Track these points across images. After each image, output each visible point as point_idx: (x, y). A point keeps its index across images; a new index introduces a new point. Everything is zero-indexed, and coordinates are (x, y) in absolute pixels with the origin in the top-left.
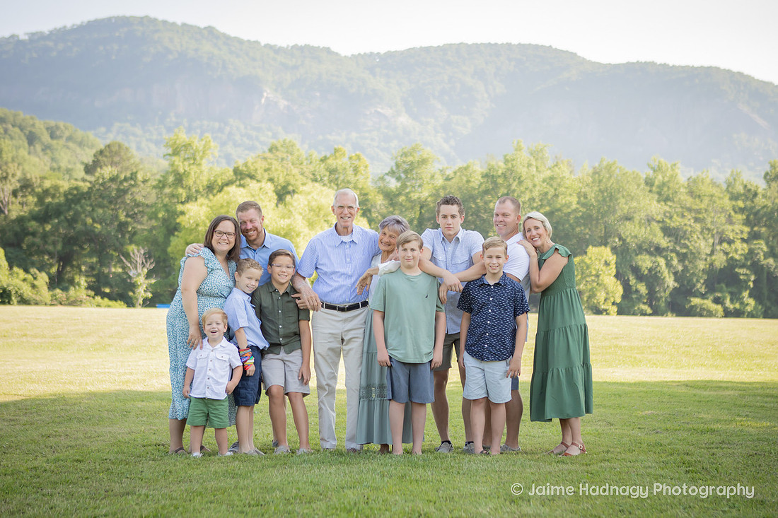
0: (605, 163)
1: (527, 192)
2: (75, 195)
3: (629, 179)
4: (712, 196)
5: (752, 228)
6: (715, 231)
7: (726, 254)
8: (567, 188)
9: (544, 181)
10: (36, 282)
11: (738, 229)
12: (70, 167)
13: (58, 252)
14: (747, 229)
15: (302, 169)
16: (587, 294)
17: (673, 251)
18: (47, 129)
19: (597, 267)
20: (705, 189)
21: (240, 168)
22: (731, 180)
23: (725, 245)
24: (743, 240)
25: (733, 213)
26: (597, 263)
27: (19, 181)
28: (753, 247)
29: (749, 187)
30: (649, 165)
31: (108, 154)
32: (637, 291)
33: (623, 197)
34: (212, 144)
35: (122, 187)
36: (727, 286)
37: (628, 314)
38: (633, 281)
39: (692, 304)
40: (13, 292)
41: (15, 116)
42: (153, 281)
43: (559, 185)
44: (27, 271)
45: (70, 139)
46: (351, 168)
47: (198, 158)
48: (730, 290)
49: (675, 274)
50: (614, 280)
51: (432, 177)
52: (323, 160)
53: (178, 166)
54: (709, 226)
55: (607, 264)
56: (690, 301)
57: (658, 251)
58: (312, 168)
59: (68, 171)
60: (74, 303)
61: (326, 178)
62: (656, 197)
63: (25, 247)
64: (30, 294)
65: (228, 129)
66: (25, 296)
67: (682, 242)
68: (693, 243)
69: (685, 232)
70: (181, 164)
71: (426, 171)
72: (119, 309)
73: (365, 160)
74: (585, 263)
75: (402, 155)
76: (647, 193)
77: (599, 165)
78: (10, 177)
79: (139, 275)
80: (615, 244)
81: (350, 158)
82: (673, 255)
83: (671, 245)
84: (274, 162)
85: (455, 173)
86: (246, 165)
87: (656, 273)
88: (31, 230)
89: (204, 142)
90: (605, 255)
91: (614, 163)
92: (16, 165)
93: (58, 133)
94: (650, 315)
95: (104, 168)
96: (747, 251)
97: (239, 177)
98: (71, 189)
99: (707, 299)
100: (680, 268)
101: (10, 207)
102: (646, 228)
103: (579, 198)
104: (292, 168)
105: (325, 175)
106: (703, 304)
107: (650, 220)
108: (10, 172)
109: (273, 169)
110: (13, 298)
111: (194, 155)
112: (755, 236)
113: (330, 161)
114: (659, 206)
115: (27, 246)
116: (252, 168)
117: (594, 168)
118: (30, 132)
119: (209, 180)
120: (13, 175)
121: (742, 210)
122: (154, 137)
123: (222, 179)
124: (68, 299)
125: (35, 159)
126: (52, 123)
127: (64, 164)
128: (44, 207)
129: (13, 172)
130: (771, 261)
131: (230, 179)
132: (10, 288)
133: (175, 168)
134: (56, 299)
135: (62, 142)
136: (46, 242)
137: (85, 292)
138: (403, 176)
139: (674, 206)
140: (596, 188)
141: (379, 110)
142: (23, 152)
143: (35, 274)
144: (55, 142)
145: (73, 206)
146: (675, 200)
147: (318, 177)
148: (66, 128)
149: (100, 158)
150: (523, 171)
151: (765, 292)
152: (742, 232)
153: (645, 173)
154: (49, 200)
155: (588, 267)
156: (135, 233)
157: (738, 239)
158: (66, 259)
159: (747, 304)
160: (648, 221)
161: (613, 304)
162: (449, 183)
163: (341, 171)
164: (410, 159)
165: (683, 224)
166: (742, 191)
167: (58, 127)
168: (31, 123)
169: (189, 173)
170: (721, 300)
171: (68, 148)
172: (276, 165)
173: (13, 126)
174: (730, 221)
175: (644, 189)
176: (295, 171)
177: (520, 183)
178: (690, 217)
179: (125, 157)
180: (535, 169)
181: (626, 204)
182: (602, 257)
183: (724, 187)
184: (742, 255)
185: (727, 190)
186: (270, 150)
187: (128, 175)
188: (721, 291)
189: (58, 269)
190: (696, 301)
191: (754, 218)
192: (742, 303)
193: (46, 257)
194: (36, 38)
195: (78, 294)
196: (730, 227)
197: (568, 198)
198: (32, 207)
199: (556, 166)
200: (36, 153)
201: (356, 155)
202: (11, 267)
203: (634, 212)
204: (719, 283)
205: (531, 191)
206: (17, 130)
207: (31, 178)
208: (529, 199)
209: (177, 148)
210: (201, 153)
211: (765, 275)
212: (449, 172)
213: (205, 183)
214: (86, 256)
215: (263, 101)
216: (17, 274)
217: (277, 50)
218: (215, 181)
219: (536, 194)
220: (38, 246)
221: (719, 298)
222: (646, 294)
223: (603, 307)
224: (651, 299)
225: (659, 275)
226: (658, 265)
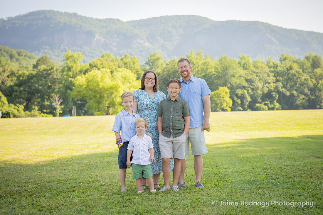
0: (223, 57)
1: (196, 68)
2: (31, 76)
3: (233, 62)
4: (262, 67)
5: (276, 78)
6: (264, 80)
7: (268, 87)
8: (211, 66)
9: (202, 64)
10: (19, 109)
11: (272, 79)
12: (27, 66)
13: (26, 97)
14: (275, 79)
15: (114, 63)
16: (220, 105)
17: (249, 87)
18: (17, 53)
19: (223, 94)
20: (259, 65)
21: (92, 64)
22: (268, 61)
23: (267, 84)
24: (274, 82)
25: (269, 73)
26: (223, 93)
27: (9, 72)
28: (277, 85)
29: (275, 63)
30: (239, 57)
31: (42, 61)
32: (237, 102)
33: (231, 68)
34: (81, 56)
35: (48, 73)
36: (269, 99)
37: (234, 111)
38: (235, 99)
39: (257, 106)
40: (11, 113)
41: (5, 48)
42: (62, 107)
43: (208, 65)
44: (15, 105)
45: (25, 56)
46: (132, 62)
47: (76, 61)
48: (269, 100)
49: (250, 95)
50: (229, 98)
51: (162, 64)
52: (122, 59)
53: (69, 64)
54: (262, 78)
55: (226, 93)
56: (256, 105)
57: (244, 87)
58: (117, 62)
59: (26, 68)
60: (34, 116)
61: (123, 66)
62: (242, 68)
63: (13, 96)
64: (17, 113)
65: (83, 50)
66: (15, 114)
67: (252, 84)
68: (256, 84)
69: (253, 80)
70: (70, 63)
71: (159, 62)
72: (50, 118)
73: (137, 59)
74: (219, 93)
75: (150, 57)
76: (239, 67)
77: (221, 58)
78: (6, 71)
79: (57, 105)
80: (228, 86)
81: (131, 59)
82: (249, 89)
83: (248, 86)
84: (104, 61)
85: (170, 62)
86: (94, 62)
87: (243, 96)
88: (15, 90)
89: (78, 55)
90: (225, 90)
91: (226, 57)
92: (8, 66)
93: (21, 54)
94: (242, 111)
95: (41, 66)
96: (275, 86)
97: (91, 67)
98: (29, 74)
99: (262, 104)
100: (252, 93)
101: (7, 82)
102: (239, 80)
103: (215, 69)
104: (111, 63)
105: (123, 65)
106: (260, 106)
107: (240, 76)
108: (6, 69)
109: (104, 64)
110: (11, 115)
111: (74, 60)
112: (277, 81)
113: (124, 60)
114: (244, 71)
115: (14, 96)
116: (96, 63)
117: (220, 59)
118: (11, 54)
119: (80, 69)
120: (7, 70)
121: (273, 72)
122: (56, 54)
123: (85, 68)
124: (31, 115)
125: (13, 64)
126: (19, 50)
127: (24, 65)
128: (20, 81)
129: (7, 69)
130: (284, 89)
131: (88, 68)
132: (10, 111)
133: (68, 65)
134: (27, 115)
135: (23, 57)
136: (21, 94)
137: (37, 112)
138: (151, 64)
139: (249, 71)
140: (221, 66)
141: (138, 41)
142: (9, 61)
143: (18, 106)
144: (20, 57)
145: (30, 80)
146: (249, 69)
147: (120, 66)
148: (24, 52)
149: (39, 62)
150: (194, 61)
151: (282, 100)
152: (273, 79)
153: (238, 60)
154: (21, 78)
155: (219, 95)
156: (54, 89)
157: (272, 82)
158: (29, 100)
159: (276, 105)
160: (240, 77)
161: (229, 107)
162: (168, 66)
163: (128, 63)
164: (153, 58)
165: (252, 77)
166: (273, 65)
167: (21, 52)
168: (11, 50)
169: (73, 67)
170: (267, 104)
171: (25, 59)
172: (105, 62)
173: (4, 52)
174: (269, 76)
175: (238, 66)
176: (112, 64)
177: (194, 65)
178: (254, 75)
179: (48, 62)
180: (199, 60)
181: (232, 71)
182: (224, 90)
183: (266, 63)
184: (273, 88)
185: (267, 65)
186: (102, 57)
187: (50, 68)
188: (267, 101)
189: (26, 104)
190: (258, 105)
191: (277, 74)
192: (274, 105)
193: (21, 100)
194: (10, 19)
195: (35, 113)
196: (269, 78)
197: (211, 70)
198: (15, 81)
199: (206, 58)
200: (13, 61)
201: (133, 57)
202: (9, 104)
203: (235, 74)
204: (266, 98)
205: (198, 68)
206: (6, 53)
207: (14, 71)
208: (197, 71)
209: (68, 57)
210: (77, 59)
211: (282, 95)
212: (168, 62)
213: (79, 70)
214: (36, 98)
215: (96, 39)
216: (12, 106)
217: (100, 21)
218: (83, 69)
219: (199, 69)
220: (18, 96)
221: (266, 103)
222: (241, 103)
223: (226, 109)
224: (242, 105)
225: (244, 96)
226: (244, 93)
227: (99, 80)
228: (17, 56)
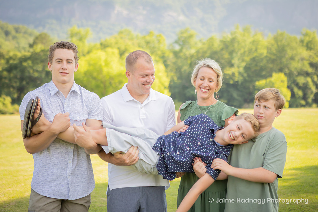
0: (279, 34)
1: (242, 48)
2: (24, 59)
3: (292, 40)
8: (261, 46)
9: (250, 43)
13: (18, 86)
15: (133, 42)
17: (315, 74)
18: (14, 28)
19: (278, 84)
21: (103, 43)
26: (278, 81)
30: (301, 33)
31: (40, 38)
32: (298, 95)
33: (289, 49)
34: (90, 32)
38: (296, 90)
43: (258, 45)
45: (25, 33)
46: (157, 41)
47: (83, 39)
49: (317, 85)
50: (286, 89)
51: (196, 44)
52: (143, 37)
55: (282, 81)
57: (307, 74)
58: (138, 41)
61: (145, 47)
62: (305, 48)
65: (100, 26)
71: (193, 41)
73: (164, 37)
74: (272, 82)
75: (181, 34)
76: (301, 47)
80: (286, 72)
81: (156, 36)
82: (315, 76)
83: (314, 72)
84: (120, 39)
85: (207, 41)
86: (106, 41)
87: (306, 86)
88: (4, 76)
89: (85, 32)
90: (281, 78)
91: (284, 33)
93: (19, 30)
95: (38, 45)
97: (103, 47)
98: (22, 56)
102: (301, 64)
103: (267, 50)
104: (128, 41)
105: (145, 45)
107: (302, 59)
109: (119, 43)
111: (81, 37)
113: (147, 38)
114: (307, 52)
116: (109, 42)
117: (275, 36)
118: (6, 30)
125: (7, 43)
126: (16, 26)
127: (22, 45)
128: (10, 65)
135: (21, 34)
136: (11, 82)
139: (315, 52)
140: (276, 46)
143: (5, 98)
144: (18, 35)
146: (315, 49)
148: (23, 28)
149: (36, 40)
150: (239, 37)
153: (299, 37)
154: (11, 62)
155: (273, 84)
158: (21, 90)
162: (204, 46)
163: (152, 42)
164: (184, 35)
167: (19, 28)
171: (24, 37)
172: (120, 41)
175: (299, 45)
177: (239, 44)
179: (48, 40)
180: (246, 37)
181: (291, 52)
186: (119, 34)
189: (18, 95)
197: (262, 51)
198: (4, 66)
199: (255, 35)
200: (9, 40)
201: (159, 35)
203: (295, 56)
205: (244, 48)
206: (0, 30)
208: (243, 52)
209: (73, 34)
212: (205, 41)
215: (116, 12)
219: (246, 49)
222: (303, 96)
224: (305, 98)
225: (308, 86)
226: (308, 82)
227: (103, 64)
228: (13, 33)
